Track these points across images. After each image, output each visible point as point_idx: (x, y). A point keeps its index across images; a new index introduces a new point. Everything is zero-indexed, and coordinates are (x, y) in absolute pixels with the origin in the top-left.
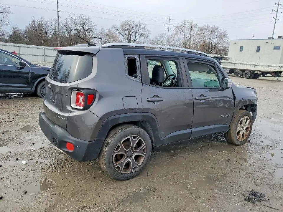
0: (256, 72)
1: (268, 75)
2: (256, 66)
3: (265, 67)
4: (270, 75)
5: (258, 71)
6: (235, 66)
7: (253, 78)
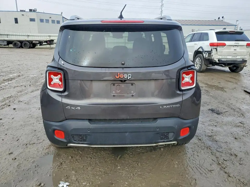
0: (34, 42)
1: (44, 44)
2: (29, 37)
3: (39, 37)
4: (45, 43)
5: (35, 41)
6: (7, 37)
7: (32, 48)
